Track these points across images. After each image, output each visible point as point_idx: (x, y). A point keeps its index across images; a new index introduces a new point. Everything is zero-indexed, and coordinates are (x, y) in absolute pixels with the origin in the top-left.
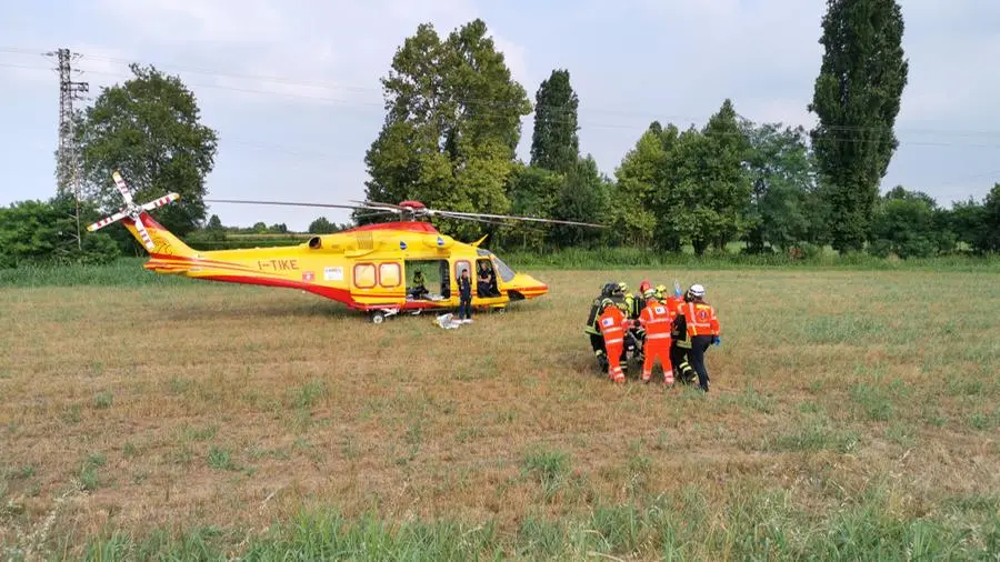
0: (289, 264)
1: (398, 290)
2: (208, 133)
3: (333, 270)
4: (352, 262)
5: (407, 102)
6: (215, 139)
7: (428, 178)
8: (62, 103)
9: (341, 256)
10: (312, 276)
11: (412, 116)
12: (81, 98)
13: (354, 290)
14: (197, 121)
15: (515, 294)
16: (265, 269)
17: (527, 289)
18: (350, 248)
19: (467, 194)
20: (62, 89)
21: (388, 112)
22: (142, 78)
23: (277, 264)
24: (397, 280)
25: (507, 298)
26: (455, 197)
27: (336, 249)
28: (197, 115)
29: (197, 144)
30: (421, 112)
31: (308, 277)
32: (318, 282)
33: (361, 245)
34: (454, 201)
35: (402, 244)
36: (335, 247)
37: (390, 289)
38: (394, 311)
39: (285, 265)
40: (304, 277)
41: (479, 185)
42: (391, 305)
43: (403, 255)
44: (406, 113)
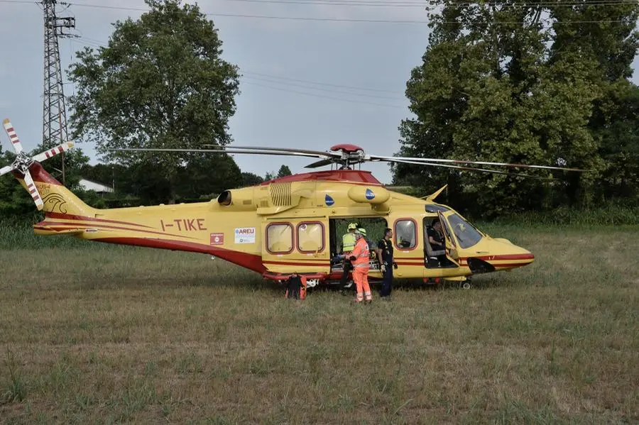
0: (195, 224)
1: (320, 256)
2: (228, 70)
3: (244, 231)
4: (265, 222)
5: (458, 13)
6: (236, 76)
7: (474, 111)
8: (47, 42)
9: (252, 215)
10: (221, 239)
11: (466, 32)
12: (68, 36)
13: (266, 257)
14: (220, 57)
15: (478, 264)
16: (168, 230)
17: (497, 258)
18: (265, 204)
19: (532, 129)
20: (47, 25)
21: (431, 30)
22: (157, 9)
23: (182, 224)
24: (320, 245)
25: (467, 270)
26: (514, 134)
27: (248, 206)
28: (219, 49)
29: (216, 83)
30: (477, 26)
31: (217, 240)
32: (226, 246)
33: (277, 200)
34: (514, 141)
35: (328, 198)
36: (247, 202)
37: (310, 256)
38: (313, 283)
39: (190, 225)
40: (212, 239)
41: (550, 117)
42: (310, 276)
43: (328, 212)
44: (456, 28)
